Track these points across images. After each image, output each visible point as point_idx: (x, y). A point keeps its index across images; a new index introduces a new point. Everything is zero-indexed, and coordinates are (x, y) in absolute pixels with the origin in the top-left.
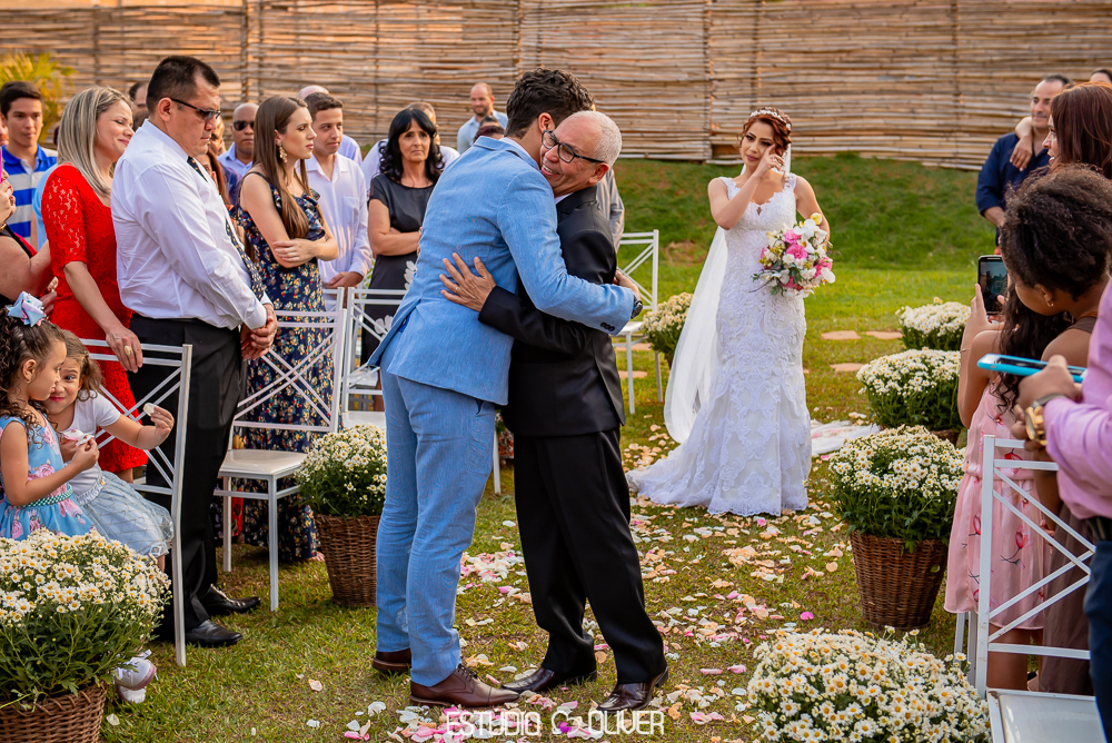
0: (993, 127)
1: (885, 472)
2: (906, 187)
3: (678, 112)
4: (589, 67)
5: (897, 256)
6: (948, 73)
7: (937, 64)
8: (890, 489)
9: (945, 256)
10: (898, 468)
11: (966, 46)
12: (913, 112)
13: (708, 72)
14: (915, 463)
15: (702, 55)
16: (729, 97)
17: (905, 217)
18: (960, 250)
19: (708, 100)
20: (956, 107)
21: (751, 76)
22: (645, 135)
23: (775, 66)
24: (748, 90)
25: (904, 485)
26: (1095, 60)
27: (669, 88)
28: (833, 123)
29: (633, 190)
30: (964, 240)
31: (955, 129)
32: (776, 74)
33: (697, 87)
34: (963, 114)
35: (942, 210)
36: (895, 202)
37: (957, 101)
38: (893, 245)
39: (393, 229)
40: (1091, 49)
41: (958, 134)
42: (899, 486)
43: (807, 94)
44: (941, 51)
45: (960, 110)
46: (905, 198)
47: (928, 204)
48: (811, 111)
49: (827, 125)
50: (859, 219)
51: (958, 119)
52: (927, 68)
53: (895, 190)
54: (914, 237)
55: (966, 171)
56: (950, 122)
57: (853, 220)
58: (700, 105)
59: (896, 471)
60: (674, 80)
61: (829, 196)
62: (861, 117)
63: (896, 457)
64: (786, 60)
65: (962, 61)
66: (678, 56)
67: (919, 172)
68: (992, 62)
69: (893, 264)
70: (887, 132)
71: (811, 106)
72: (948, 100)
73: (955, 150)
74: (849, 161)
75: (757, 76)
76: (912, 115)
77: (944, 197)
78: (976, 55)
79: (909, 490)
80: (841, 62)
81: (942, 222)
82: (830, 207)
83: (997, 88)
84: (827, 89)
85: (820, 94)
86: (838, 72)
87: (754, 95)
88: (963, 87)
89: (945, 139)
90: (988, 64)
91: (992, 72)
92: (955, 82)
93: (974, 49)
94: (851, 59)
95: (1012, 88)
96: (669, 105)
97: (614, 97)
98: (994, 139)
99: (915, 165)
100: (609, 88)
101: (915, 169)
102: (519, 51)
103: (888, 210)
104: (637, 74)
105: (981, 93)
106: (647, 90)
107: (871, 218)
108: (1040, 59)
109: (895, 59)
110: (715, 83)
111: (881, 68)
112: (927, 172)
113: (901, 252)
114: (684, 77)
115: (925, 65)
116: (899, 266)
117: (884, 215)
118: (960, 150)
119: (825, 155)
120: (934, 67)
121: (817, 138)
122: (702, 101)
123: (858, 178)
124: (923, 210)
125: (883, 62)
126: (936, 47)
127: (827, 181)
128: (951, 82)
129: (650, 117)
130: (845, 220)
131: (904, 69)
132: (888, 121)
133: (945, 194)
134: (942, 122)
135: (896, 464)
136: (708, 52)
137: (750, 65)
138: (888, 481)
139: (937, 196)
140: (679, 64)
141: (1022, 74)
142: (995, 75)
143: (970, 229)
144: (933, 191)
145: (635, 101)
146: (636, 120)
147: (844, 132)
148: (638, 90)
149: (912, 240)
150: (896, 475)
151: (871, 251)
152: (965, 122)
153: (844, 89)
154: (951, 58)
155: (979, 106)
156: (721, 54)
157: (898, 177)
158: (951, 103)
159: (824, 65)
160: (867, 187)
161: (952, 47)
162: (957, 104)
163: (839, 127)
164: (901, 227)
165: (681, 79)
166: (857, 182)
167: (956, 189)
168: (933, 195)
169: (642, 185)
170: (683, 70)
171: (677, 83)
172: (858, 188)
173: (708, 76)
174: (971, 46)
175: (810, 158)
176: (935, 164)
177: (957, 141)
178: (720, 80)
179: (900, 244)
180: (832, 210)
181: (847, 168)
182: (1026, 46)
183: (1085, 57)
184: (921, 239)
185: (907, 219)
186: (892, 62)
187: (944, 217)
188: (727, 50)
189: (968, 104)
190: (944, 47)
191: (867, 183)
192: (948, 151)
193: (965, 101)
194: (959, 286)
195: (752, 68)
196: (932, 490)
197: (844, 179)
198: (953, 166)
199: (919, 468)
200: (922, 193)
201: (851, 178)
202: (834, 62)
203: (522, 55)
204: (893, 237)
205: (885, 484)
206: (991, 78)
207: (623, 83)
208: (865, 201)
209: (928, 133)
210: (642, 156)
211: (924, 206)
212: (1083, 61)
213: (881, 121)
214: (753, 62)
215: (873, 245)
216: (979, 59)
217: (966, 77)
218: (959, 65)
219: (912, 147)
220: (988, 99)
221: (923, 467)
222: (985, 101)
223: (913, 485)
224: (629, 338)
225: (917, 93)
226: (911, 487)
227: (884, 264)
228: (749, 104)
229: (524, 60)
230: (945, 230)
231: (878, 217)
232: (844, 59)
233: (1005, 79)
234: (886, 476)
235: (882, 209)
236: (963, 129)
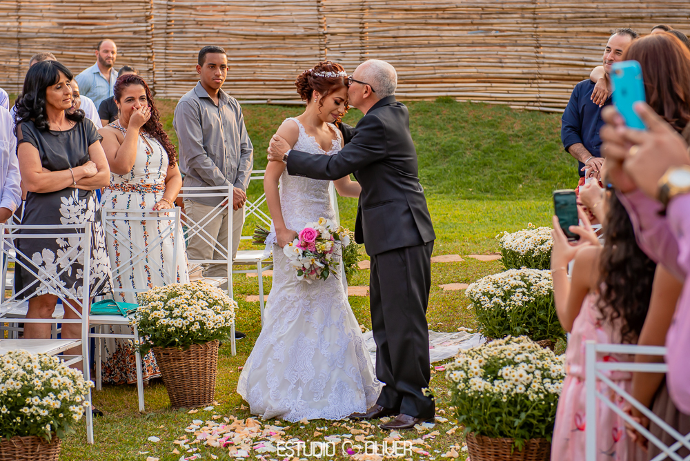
0: (569, 75)
1: (496, 378)
2: (497, 128)
3: (296, 62)
4: (215, 22)
5: (491, 188)
6: (529, 28)
7: (519, 21)
8: (501, 394)
9: (533, 187)
10: (507, 375)
11: (544, 5)
12: (501, 62)
13: (321, 27)
14: (521, 369)
15: (316, 13)
16: (340, 49)
17: (497, 153)
18: (545, 182)
19: (323, 52)
20: (537, 57)
21: (361, 30)
22: (267, 83)
23: (380, 22)
24: (357, 42)
25: (512, 389)
26: (652, 17)
27: (287, 41)
28: (433, 72)
29: (258, 133)
30: (548, 173)
31: (537, 76)
32: (382, 29)
33: (312, 40)
34: (543, 63)
35: (528, 147)
36: (489, 141)
37: (538, 52)
38: (487, 178)
39: (44, 169)
40: (648, 8)
41: (539, 81)
42: (508, 391)
43: (409, 46)
44: (523, 9)
45: (541, 60)
46: (497, 136)
47: (516, 142)
48: (413, 61)
49: (428, 73)
50: (458, 156)
51: (539, 67)
52: (511, 24)
53: (488, 129)
54: (506, 171)
55: (548, 112)
56: (532, 70)
57: (452, 157)
58: (316, 56)
59: (505, 378)
60: (292, 34)
61: (431, 136)
62: (457, 66)
63: (504, 365)
64: (390, 17)
65: (540, 18)
66: (294, 13)
67: (507, 114)
68: (566, 18)
69: (489, 195)
70: (480, 79)
71: (414, 57)
72: (530, 51)
73: (538, 96)
74: (447, 105)
75: (364, 30)
76: (500, 65)
77: (529, 136)
78: (552, 13)
79: (517, 394)
80: (438, 18)
81: (529, 158)
82: (433, 145)
83: (571, 40)
84: (426, 42)
85: (420, 46)
86: (435, 27)
87: (362, 47)
88: (542, 41)
89: (529, 85)
90: (563, 21)
91: (566, 27)
92: (535, 35)
93: (550, 7)
94: (446, 16)
95: (583, 41)
96: (288, 56)
97: (239, 49)
98: (571, 86)
99: (504, 107)
100: (234, 42)
101: (505, 112)
102: (151, 8)
103: (482, 148)
104: (258, 28)
105: (558, 46)
106: (267, 43)
107: (468, 155)
108: (606, 17)
109: (483, 16)
110: (328, 36)
111: (472, 24)
112: (515, 114)
113: (494, 184)
114: (301, 31)
115: (509, 21)
116: (493, 197)
117: (480, 152)
118: (542, 95)
119: (426, 100)
120: (517, 23)
121: (418, 85)
122: (318, 52)
123: (456, 120)
124: (512, 147)
125: (473, 19)
126: (518, 6)
127: (429, 123)
128: (532, 36)
129: (270, 67)
130: (446, 157)
131: (492, 24)
132: (480, 70)
133: (531, 133)
134: (525, 70)
135: (505, 371)
136: (321, 9)
137: (359, 20)
138: (499, 387)
139: (524, 135)
140: (296, 20)
141: (591, 29)
142: (568, 29)
143: (553, 163)
144: (520, 131)
145: (257, 53)
146: (259, 70)
147: (442, 79)
148: (260, 43)
149: (504, 173)
150: (505, 381)
151: (469, 183)
152: (545, 70)
153: (441, 42)
154: (531, 16)
155: (557, 56)
156: (332, 11)
157: (490, 119)
158: (534, 54)
159: (423, 21)
160: (464, 128)
161: (533, 6)
162: (538, 55)
163: (437, 75)
164: (494, 162)
165: (297, 33)
166: (455, 123)
167: (539, 129)
168: (520, 134)
169: (266, 128)
170: (300, 25)
171: (294, 37)
172: (456, 129)
173: (322, 31)
174: (548, 5)
175: (413, 103)
176: (521, 107)
177: (539, 87)
178: (332, 34)
179: (493, 178)
180: (434, 148)
181: (446, 111)
182: (594, 5)
183: (643, 15)
184: (512, 173)
185: (499, 155)
186: (481, 19)
187: (531, 153)
188: (339, 8)
189: (547, 55)
190: (525, 6)
191: (463, 125)
192: (532, 96)
193: (544, 52)
194: (546, 213)
195: (360, 23)
196: (537, 393)
197: (443, 120)
198: (537, 108)
199: (525, 374)
200: (511, 132)
201: (450, 120)
202: (431, 18)
203: (154, 12)
204: (487, 171)
205: (496, 390)
206: (566, 32)
207: (246, 37)
208: (463, 140)
209: (515, 80)
210: (265, 102)
211: (513, 143)
212: (642, 18)
213: (474, 70)
214: (361, 19)
215: (470, 178)
216: (554, 16)
217: (545, 32)
218: (537, 21)
219: (500, 92)
220: (564, 50)
221: (528, 373)
222: (561, 52)
223: (520, 389)
224: (260, 265)
225: (503, 46)
226: (519, 391)
227: (481, 195)
228: (359, 55)
229: (155, 16)
230: (531, 165)
231: (474, 154)
232: (440, 16)
233: (577, 33)
234: (496, 382)
235: (477, 147)
236: (544, 76)
